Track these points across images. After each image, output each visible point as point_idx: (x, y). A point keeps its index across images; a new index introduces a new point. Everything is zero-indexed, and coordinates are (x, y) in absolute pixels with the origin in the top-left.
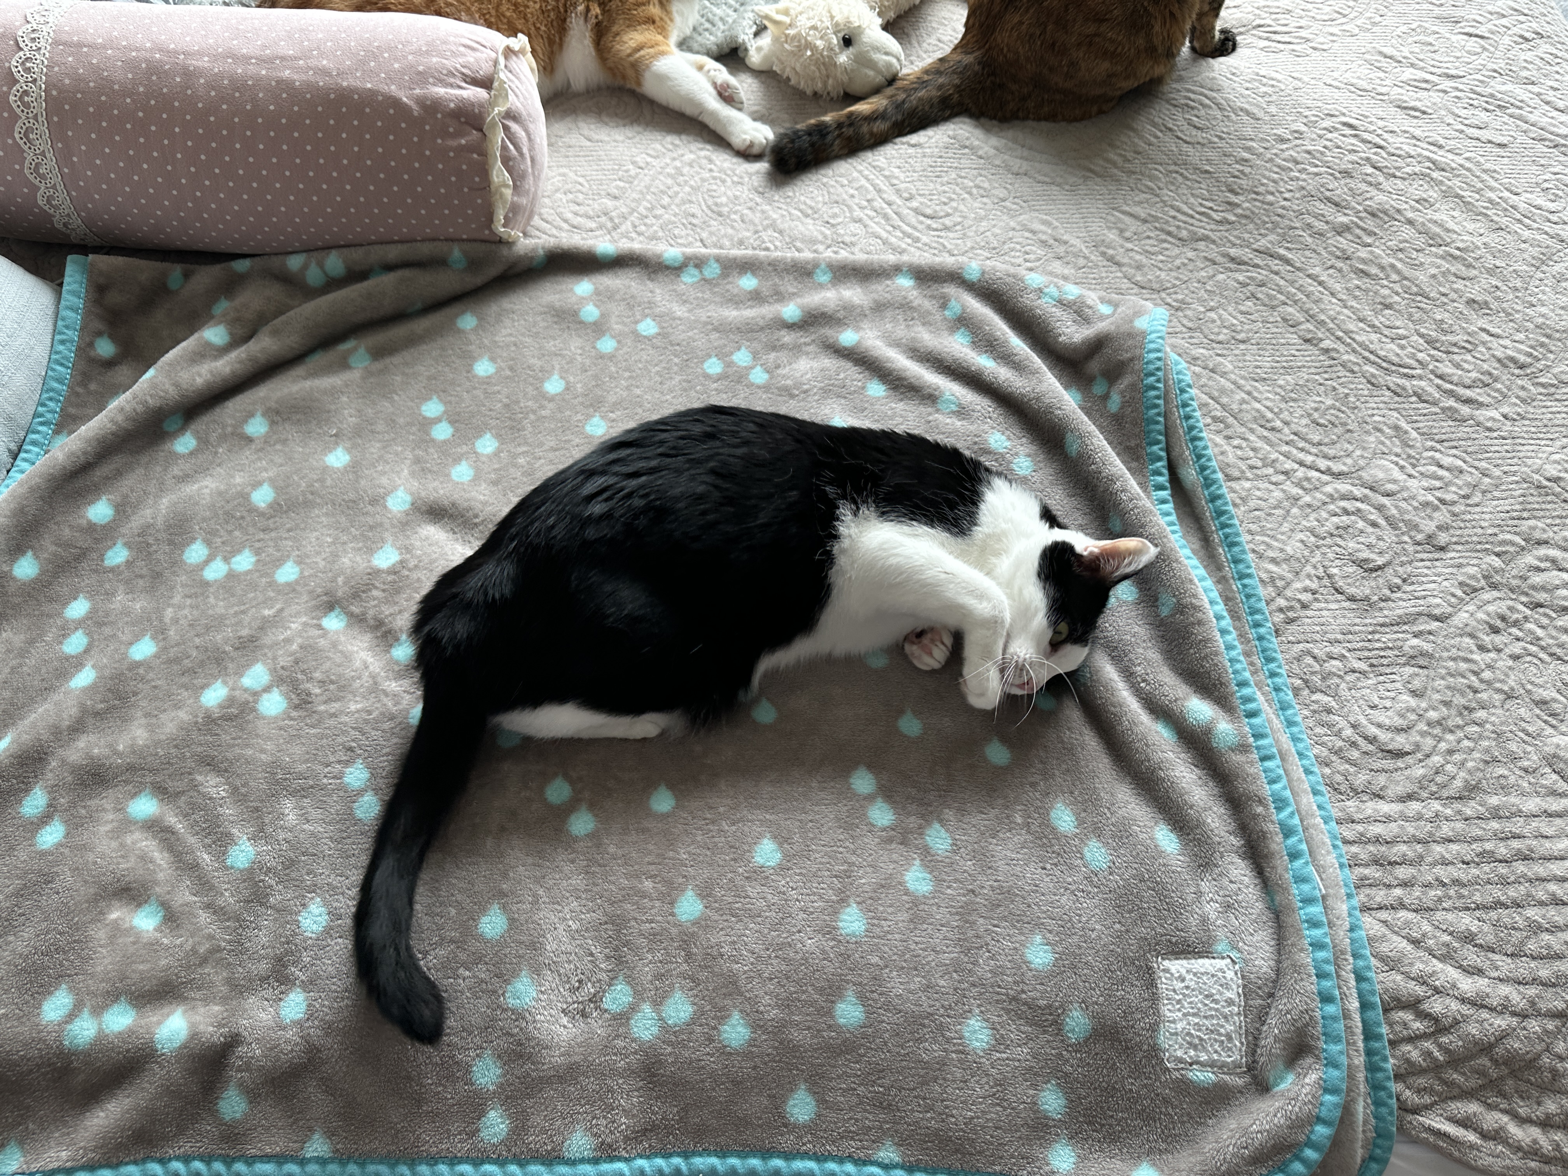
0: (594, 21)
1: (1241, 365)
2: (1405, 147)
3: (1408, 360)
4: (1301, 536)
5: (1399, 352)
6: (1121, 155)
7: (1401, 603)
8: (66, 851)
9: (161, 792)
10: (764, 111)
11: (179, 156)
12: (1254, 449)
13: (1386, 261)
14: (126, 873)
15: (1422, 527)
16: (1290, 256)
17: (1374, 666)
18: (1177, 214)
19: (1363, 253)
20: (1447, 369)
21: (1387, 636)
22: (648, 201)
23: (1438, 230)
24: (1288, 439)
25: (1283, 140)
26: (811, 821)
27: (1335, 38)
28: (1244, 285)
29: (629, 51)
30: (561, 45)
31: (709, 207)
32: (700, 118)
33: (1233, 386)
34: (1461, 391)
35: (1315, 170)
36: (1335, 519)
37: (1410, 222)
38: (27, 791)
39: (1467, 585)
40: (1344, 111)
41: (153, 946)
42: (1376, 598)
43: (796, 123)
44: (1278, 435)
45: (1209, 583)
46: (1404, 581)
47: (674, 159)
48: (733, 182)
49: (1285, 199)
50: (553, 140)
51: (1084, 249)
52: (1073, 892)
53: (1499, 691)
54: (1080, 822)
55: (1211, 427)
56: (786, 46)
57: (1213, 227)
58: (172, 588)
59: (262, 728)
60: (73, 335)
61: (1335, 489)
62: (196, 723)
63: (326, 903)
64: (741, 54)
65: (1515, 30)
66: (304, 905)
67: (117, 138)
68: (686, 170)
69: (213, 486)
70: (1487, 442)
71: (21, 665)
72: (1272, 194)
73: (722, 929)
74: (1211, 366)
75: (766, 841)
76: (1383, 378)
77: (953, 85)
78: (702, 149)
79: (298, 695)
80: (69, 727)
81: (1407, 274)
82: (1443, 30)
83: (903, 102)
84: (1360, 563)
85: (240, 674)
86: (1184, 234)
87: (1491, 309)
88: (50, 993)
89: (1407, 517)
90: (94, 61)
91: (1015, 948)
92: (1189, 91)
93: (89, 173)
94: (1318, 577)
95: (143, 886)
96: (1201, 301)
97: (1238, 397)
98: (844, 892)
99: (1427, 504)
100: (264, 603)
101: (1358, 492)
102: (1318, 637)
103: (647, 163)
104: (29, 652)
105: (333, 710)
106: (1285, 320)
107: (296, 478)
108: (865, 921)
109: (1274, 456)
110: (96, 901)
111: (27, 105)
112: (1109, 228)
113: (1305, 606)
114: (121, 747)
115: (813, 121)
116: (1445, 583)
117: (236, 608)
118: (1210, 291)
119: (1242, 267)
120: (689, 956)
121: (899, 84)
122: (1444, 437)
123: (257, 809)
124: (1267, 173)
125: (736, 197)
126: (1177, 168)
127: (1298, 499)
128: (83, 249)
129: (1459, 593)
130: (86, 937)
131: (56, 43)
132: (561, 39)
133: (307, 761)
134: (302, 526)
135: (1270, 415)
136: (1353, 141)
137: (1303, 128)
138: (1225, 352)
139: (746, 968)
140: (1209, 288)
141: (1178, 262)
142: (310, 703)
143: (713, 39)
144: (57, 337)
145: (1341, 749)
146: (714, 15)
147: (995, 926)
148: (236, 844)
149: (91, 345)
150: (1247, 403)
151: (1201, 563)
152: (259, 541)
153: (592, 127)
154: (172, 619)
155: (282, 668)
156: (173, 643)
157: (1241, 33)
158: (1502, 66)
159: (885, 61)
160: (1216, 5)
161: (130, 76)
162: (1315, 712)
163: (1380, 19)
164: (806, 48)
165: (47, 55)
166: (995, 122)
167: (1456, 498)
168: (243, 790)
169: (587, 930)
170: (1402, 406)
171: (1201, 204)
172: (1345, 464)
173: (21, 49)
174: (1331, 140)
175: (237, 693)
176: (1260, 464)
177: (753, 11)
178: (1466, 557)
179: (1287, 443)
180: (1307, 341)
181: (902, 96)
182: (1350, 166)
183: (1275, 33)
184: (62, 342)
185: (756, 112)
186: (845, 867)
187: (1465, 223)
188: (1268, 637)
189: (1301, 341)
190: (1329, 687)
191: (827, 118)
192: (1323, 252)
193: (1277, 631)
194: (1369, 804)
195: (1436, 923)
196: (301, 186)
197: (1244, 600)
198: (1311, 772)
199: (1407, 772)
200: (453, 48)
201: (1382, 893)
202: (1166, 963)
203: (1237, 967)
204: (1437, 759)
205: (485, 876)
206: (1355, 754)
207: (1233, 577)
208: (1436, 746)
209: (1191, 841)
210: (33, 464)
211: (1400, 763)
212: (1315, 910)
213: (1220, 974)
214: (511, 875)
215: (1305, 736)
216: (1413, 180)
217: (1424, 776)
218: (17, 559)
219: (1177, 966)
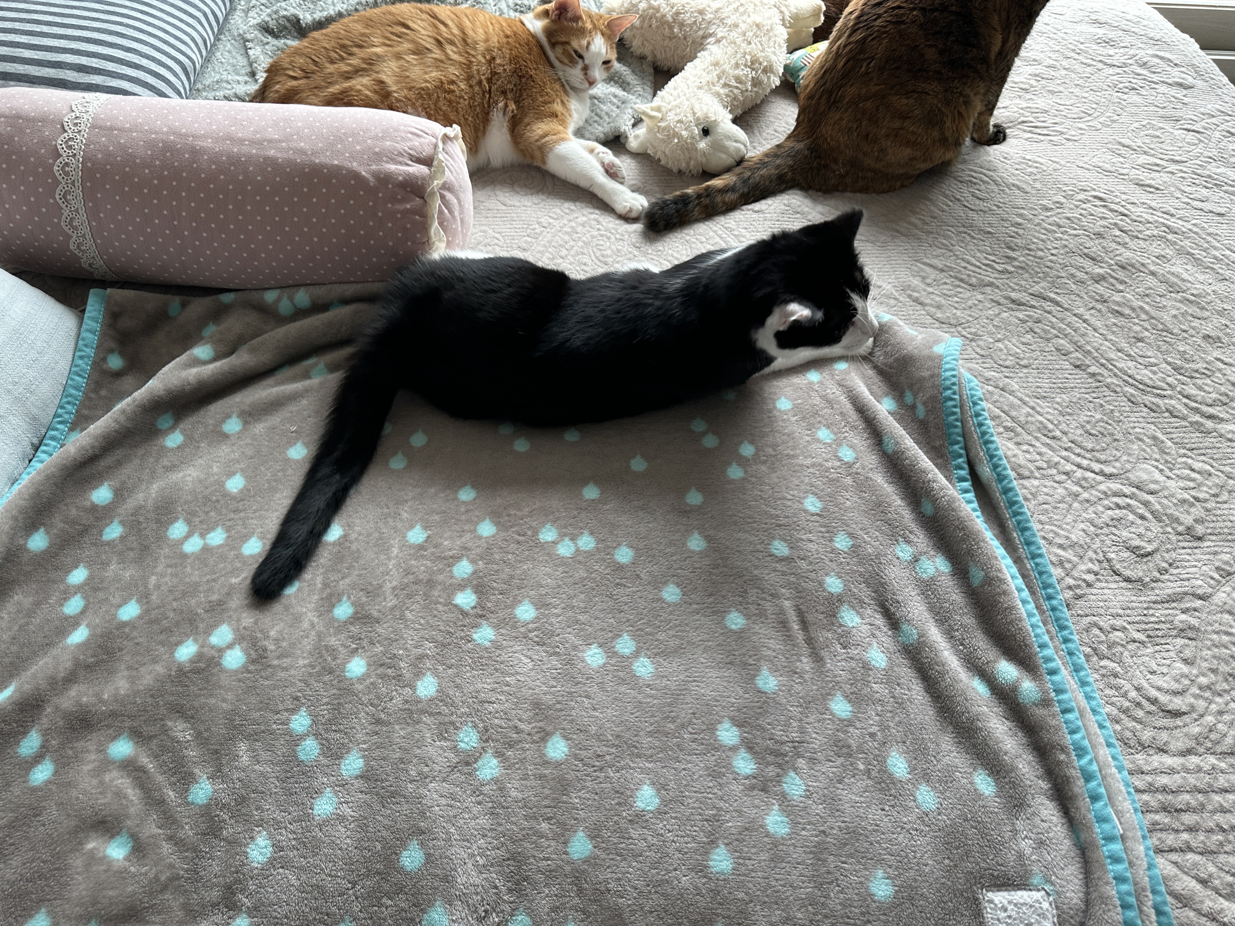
0: (511, 114)
1: (1025, 385)
2: (1144, 215)
3: (1160, 383)
4: (1082, 526)
5: (1152, 376)
6: (920, 219)
7: (1169, 584)
8: (54, 788)
9: (137, 735)
10: (640, 185)
11: (184, 214)
12: (1039, 454)
13: (1136, 303)
14: (103, 807)
15: (1182, 519)
16: (1059, 299)
17: (1151, 637)
18: (968, 265)
19: (1117, 297)
20: (1192, 391)
21: (1160, 611)
22: (550, 252)
23: (1175, 280)
24: (1066, 446)
25: (1047, 209)
26: (684, 769)
27: (1083, 132)
28: (1024, 322)
29: (537, 137)
30: (484, 132)
31: (597, 258)
32: (591, 189)
33: (1020, 402)
34: (1204, 408)
35: (1075, 232)
36: (1110, 512)
37: (1153, 274)
38: (25, 733)
39: (1223, 570)
40: (1094, 187)
41: (122, 874)
42: (1148, 579)
43: (665, 194)
44: (1059, 443)
45: (1009, 561)
46: (1170, 565)
47: (570, 221)
48: (616, 239)
49: (1052, 255)
50: (476, 204)
51: (894, 292)
52: (908, 831)
54: (912, 769)
55: (1004, 435)
56: (658, 135)
57: (996, 275)
58: (156, 560)
59: (224, 680)
60: (90, 352)
61: (1108, 487)
62: (170, 675)
63: (271, 837)
64: (622, 140)
65: (1223, 127)
66: (252, 838)
67: (136, 200)
68: (579, 229)
69: (195, 474)
70: (1229, 450)
71: (28, 624)
72: (1042, 250)
73: (608, 867)
74: (1001, 385)
75: (645, 787)
76: (1140, 398)
77: (788, 166)
78: (592, 213)
79: (256, 651)
80: (64, 678)
81: (1154, 315)
82: (1168, 126)
83: (749, 178)
84: (1134, 550)
85: (208, 632)
86: (974, 281)
87: (1223, 343)
88: (31, 916)
89: (1169, 511)
90: (122, 141)
91: (861, 883)
92: (971, 170)
93: (112, 226)
94: (1099, 561)
95: (117, 819)
96: (990, 333)
97: (1024, 411)
98: (713, 835)
99: (1184, 501)
100: (232, 572)
101: (1127, 490)
102: (1102, 611)
103: (550, 224)
104: (35, 613)
105: (285, 665)
106: (1058, 350)
107: (263, 469)
108: (732, 861)
109: (1057, 459)
110: (76, 832)
111: (67, 174)
112: (913, 276)
113: (1089, 585)
114: (106, 696)
115: (678, 193)
116: (1204, 568)
117: (208, 577)
118: (997, 326)
119: (1022, 307)
120: (580, 890)
121: (745, 164)
122: (1194, 446)
123: (216, 752)
124: (1037, 234)
125: (619, 251)
126: (965, 230)
127: (1078, 496)
128: (103, 283)
129: (1216, 576)
130: (65, 865)
131: (93, 127)
132: (484, 127)
133: (260, 709)
134: (266, 507)
135: (1051, 426)
136: (1103, 210)
137: (1063, 200)
138: (1011, 375)
139: (630, 902)
140: (996, 323)
141: (970, 303)
142: (265, 658)
143: (600, 130)
144: (78, 354)
145: (1128, 709)
146: (602, 110)
147: (843, 863)
148: (197, 782)
149: (104, 359)
150: (1032, 416)
151: (1001, 544)
152: (230, 520)
153: (507, 195)
154: (155, 585)
155: (244, 628)
156: (154, 606)
157: (1009, 127)
158: (1216, 154)
159: (734, 147)
160: (990, 107)
161: (149, 153)
162: (1103, 676)
163: (1117, 118)
164: (674, 137)
165: (86, 136)
166: (820, 193)
167: (1207, 496)
168: (206, 735)
169: (492, 865)
170: (1157, 420)
171: (986, 258)
172: (1114, 467)
173: (66, 131)
174: (1085, 210)
175: (205, 650)
176: (1045, 465)
177: (631, 108)
178: (1220, 546)
179: (1066, 450)
180: (1077, 367)
181: (748, 174)
182: (1102, 230)
183: (1036, 127)
184: (81, 358)
185: (634, 185)
186: (714, 812)
187: (1196, 275)
188: (1060, 608)
189: (1072, 367)
190: (1114, 654)
191: (689, 191)
192: (1085, 297)
193: (1068, 605)
194: (1155, 757)
195: (1220, 865)
196: (278, 238)
197: (1038, 576)
198: (1104, 727)
199: (1185, 730)
200: (403, 135)
201: (1172, 837)
202: (990, 895)
203: (1051, 899)
204: (1209, 719)
205: (406, 815)
206: (1140, 714)
207: (1027, 557)
208: (1207, 708)
209: (1007, 784)
210: (51, 455)
211: (1179, 722)
212: (1116, 847)
213: (1037, 905)
214: (428, 814)
215: (1096, 695)
216: (1153, 241)
217: (1200, 734)
218: (32, 534)
219: (999, 897)
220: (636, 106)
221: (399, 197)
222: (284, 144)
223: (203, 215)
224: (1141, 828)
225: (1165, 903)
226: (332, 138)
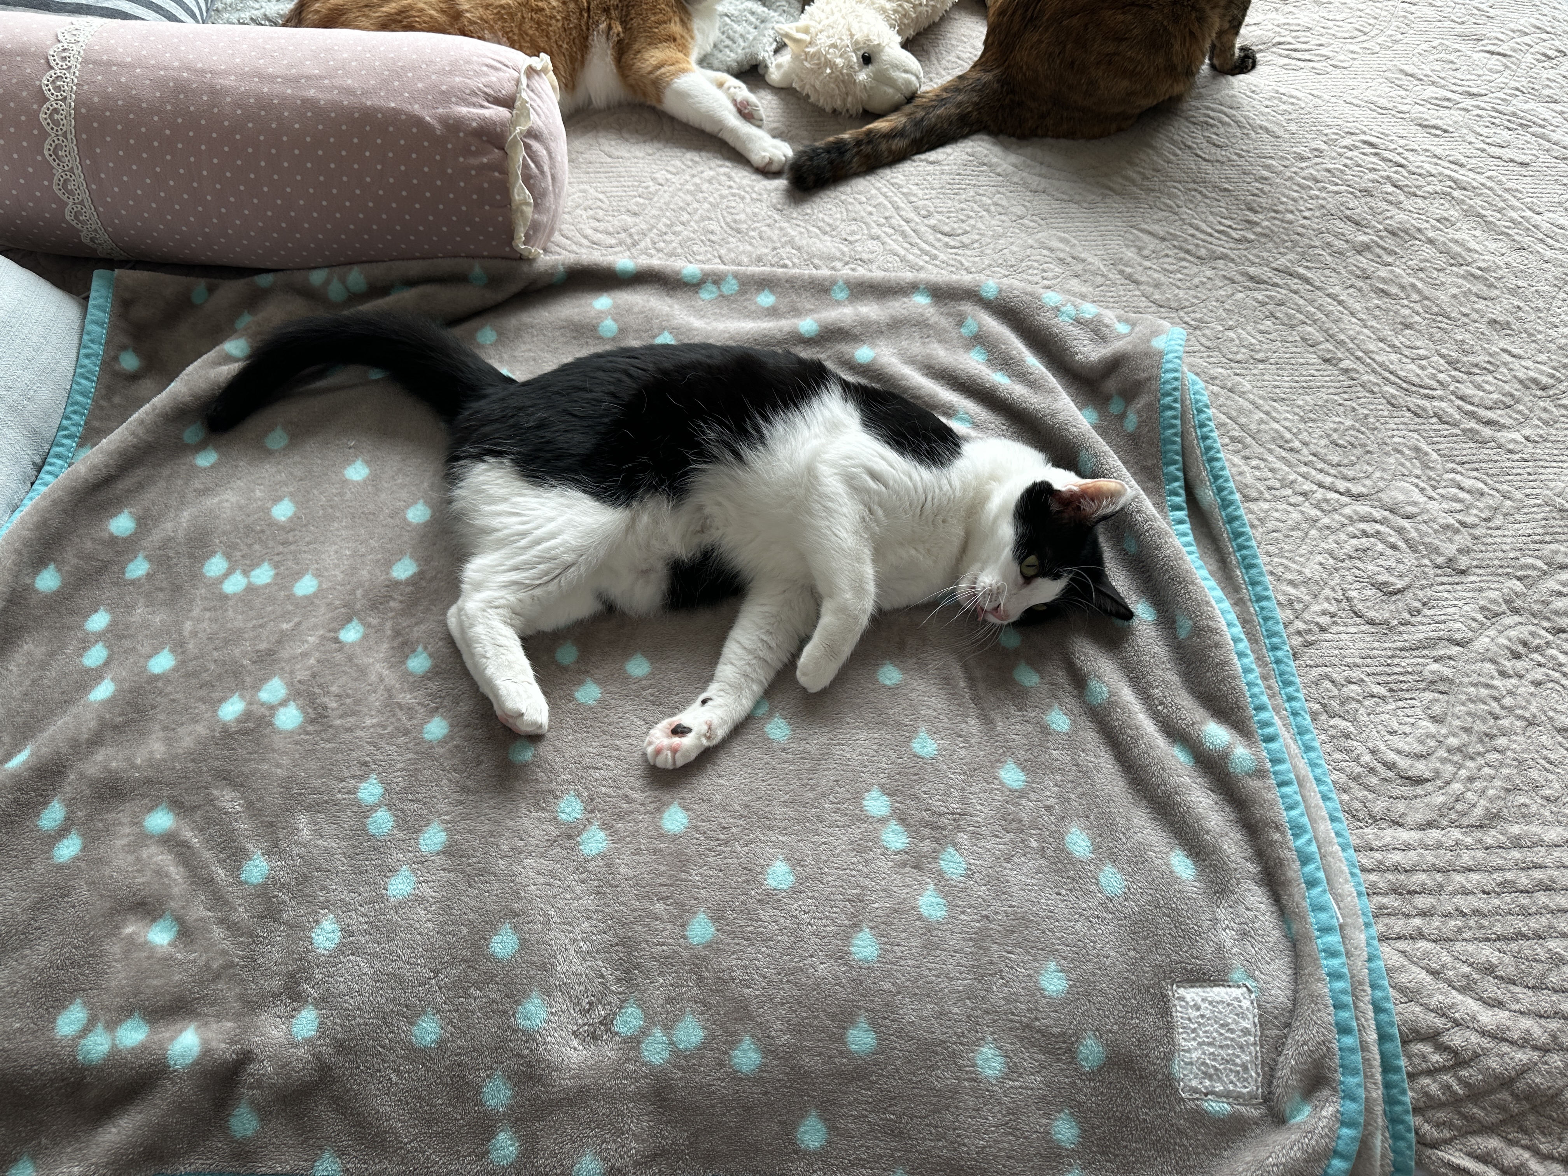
0: (615, 39)
1: (1259, 385)
2: (1425, 165)
3: (1428, 381)
4: (1319, 558)
5: (1419, 372)
6: (1139, 172)
7: (1421, 627)
8: (83, 865)
9: (177, 806)
10: (783, 128)
11: (205, 173)
12: (1272, 470)
13: (1407, 280)
14: (142, 887)
15: (1442, 550)
16: (1309, 275)
17: (1394, 691)
18: (1196, 233)
19: (1383, 272)
20: (1468, 390)
21: (1407, 660)
22: (667, 217)
23: (1459, 249)
24: (1306, 460)
25: (1302, 159)
26: (824, 843)
27: (1355, 56)
28: (1263, 304)
29: (649, 69)
30: (583, 63)
31: (727, 224)
32: (720, 135)
33: (1251, 406)
34: (1482, 412)
35: (1335, 188)
36: (1354, 541)
37: (1431, 241)
38: (45, 804)
39: (1488, 610)
40: (1365, 129)
41: (167, 961)
42: (1395, 622)
43: (815, 140)
44: (1297, 456)
45: (1226, 605)
46: (1424, 604)
47: (694, 176)
48: (752, 199)
49: (1305, 218)
50: (574, 156)
51: (1102, 267)
52: (1087, 918)
53: (1520, 717)
54: (1096, 847)
55: (1229, 447)
56: (806, 64)
57: (1232, 245)
58: (191, 601)
59: (278, 742)
60: (98, 349)
61: (1355, 511)
62: (214, 737)
63: (338, 920)
64: (761, 71)
65: (1537, 48)
66: (317, 922)
67: (145, 155)
68: (705, 186)
69: (233, 500)
70: (1509, 464)
71: (41, 677)
72: (1292, 212)
73: (733, 953)
74: (1229, 385)
75: (778, 863)
76: (1402, 399)
77: (972, 103)
78: (721, 166)
79: (315, 709)
80: (88, 740)
81: (1427, 294)
82: (1465, 48)
83: (922, 119)
84: (1380, 587)
85: (257, 686)
86: (1203, 252)
87: (1513, 330)
88: (65, 1007)
89: (1427, 540)
90: (123, 80)
91: (1029, 975)
92: (1208, 108)
93: (116, 189)
94: (1337, 600)
95: (158, 900)
96: (1219, 320)
97: (1256, 417)
98: (856, 917)
99: (1447, 527)
100: (282, 616)
101: (1377, 514)
102: (1336, 661)
103: (667, 180)
104: (49, 664)
105: (349, 725)
106: (1304, 339)
107: (316, 492)
108: (877, 946)
109: (1293, 477)
110: (112, 915)
111: (56, 123)
112: (1127, 246)
113: (1323, 630)
114: (139, 761)
115: (831, 139)
116: (1466, 608)
117: (254, 622)
118: (1229, 310)
119: (1261, 286)
120: (700, 979)
121: (918, 101)
122: (1465, 459)
123: (272, 824)
124: (1286, 191)
125: (755, 215)
126: (1196, 186)
127: (1316, 521)
128: (109, 263)
129: (1480, 617)
130: (101, 951)
131: (86, 62)
132: (583, 56)
133: (322, 776)
134: (322, 539)
135: (1288, 436)
136: (1374, 159)
137: (1323, 147)
138: (1243, 371)
139: (757, 993)
140: (1227, 307)
141: (1196, 281)
142: (326, 717)
143: (733, 56)
144: (83, 351)
145: (1359, 776)
146: (735, 32)
147: (1009, 952)
148: (250, 859)
149: (116, 358)
150: (1266, 423)
151: (1219, 584)
152: (278, 554)
153: (613, 143)
154: (191, 632)
155: (300, 682)
156: (191, 656)
157: (1261, 51)
158: (1525, 84)
159: (904, 79)
160: (1235, 23)
161: (158, 94)
162: (1333, 737)
163: (1401, 37)
164: (826, 66)
165: (77, 73)
166: (1013, 139)
167: (1477, 521)
168: (258, 805)
169: (598, 952)
170: (1423, 427)
171: (1220, 223)
172: (1364, 486)
173: (52, 68)
174: (1351, 159)
175: (254, 707)
176: (1278, 485)
177: (773, 28)
178: (1488, 581)
179: (1306, 464)
180: (1326, 361)
181: (921, 114)
182: (1371, 185)
183: (1295, 50)
184: (88, 356)
185: (775, 129)
186: (857, 891)
187: (1486, 243)
188: (1286, 660)
189: (1320, 361)
190: (1348, 712)
191: (846, 136)
192: (1343, 271)
193: (1294, 655)
194: (1389, 832)
195: (1456, 954)
196: (324, 203)
197: (1262, 622)
198: (1329, 799)
199: (1426, 800)
200: (476, 68)
201: (1401, 922)
202: (1181, 991)
203: (1253, 996)
204: (1457, 787)
205: (496, 895)
206: (1374, 781)
207: (1250, 600)
208: (1456, 773)
209: (1207, 867)
210: (57, 476)
211: (1420, 790)
212: (1333, 939)
213: (1236, 1003)
214: (523, 894)
215: (1323, 762)
216: (1435, 199)
217: (1444, 804)
218: (40, 571)
219: (1192, 994)
220: (777, 26)
221: (473, 148)
222: (326, 81)
223: (228, 174)
224: (1364, 914)
225: (1387, 999)
226: (386, 73)
